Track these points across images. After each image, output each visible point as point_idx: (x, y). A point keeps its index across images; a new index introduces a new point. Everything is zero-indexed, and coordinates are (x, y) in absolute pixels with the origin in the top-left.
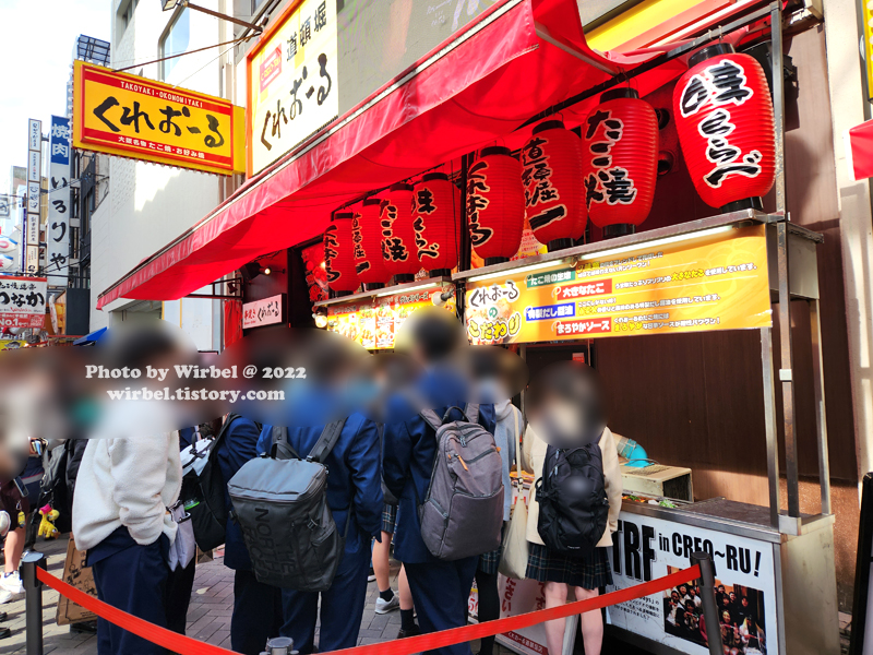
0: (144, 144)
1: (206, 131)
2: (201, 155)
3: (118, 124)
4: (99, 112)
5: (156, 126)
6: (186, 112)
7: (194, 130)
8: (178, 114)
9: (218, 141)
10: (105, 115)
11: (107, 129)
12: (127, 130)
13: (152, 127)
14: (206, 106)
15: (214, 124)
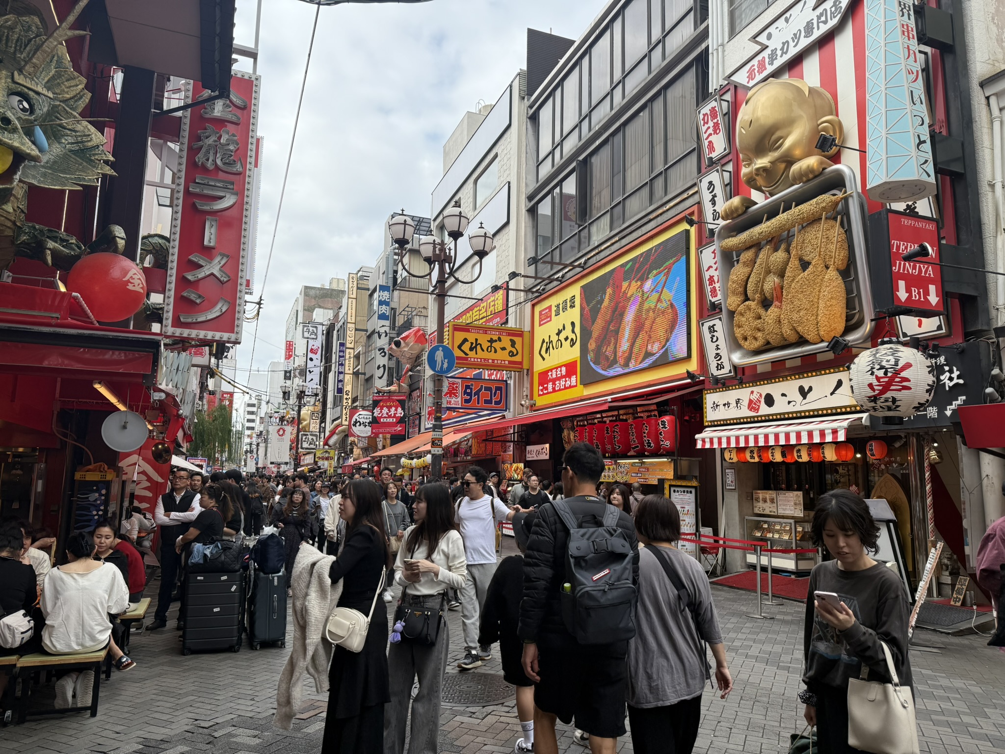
0: (479, 360)
1: (509, 348)
2: (507, 362)
3: (467, 351)
4: (460, 347)
5: (485, 348)
6: (500, 339)
7: (503, 349)
8: (496, 341)
9: (515, 353)
10: (462, 348)
11: (463, 355)
12: (472, 354)
13: (483, 350)
14: (509, 334)
15: (513, 344)
